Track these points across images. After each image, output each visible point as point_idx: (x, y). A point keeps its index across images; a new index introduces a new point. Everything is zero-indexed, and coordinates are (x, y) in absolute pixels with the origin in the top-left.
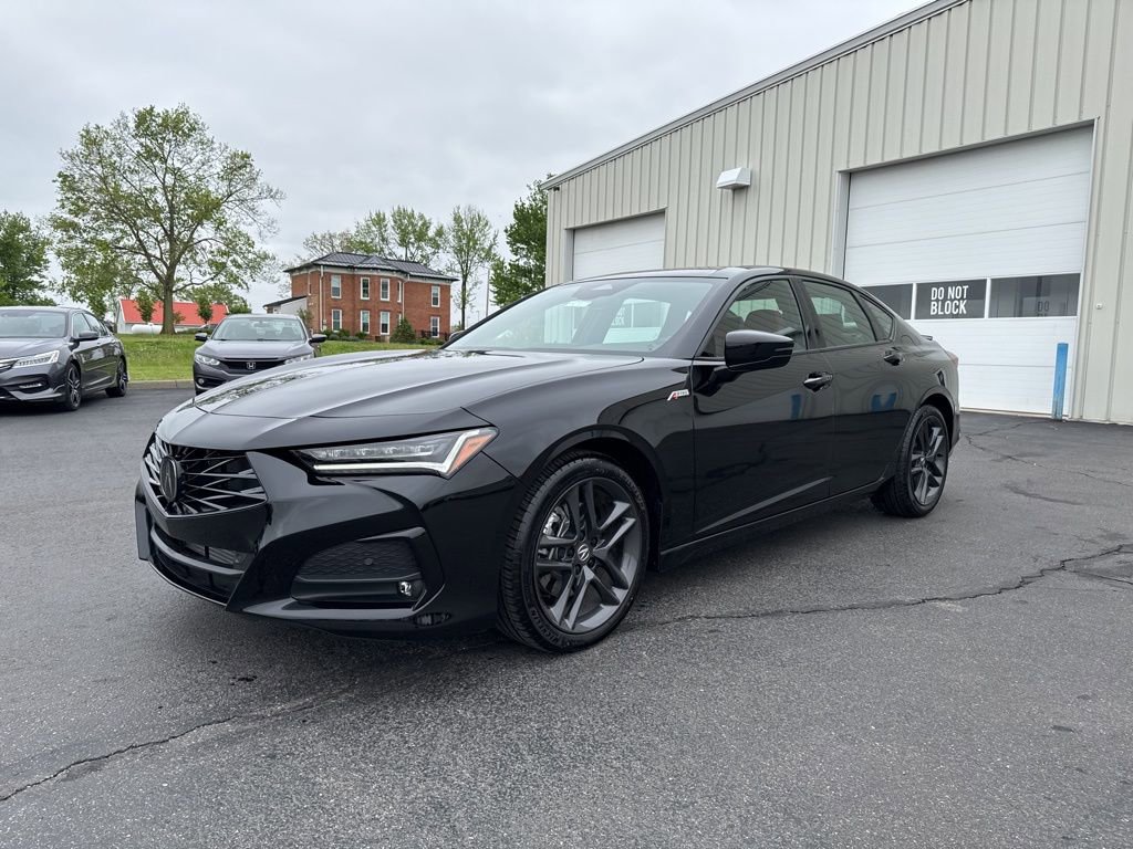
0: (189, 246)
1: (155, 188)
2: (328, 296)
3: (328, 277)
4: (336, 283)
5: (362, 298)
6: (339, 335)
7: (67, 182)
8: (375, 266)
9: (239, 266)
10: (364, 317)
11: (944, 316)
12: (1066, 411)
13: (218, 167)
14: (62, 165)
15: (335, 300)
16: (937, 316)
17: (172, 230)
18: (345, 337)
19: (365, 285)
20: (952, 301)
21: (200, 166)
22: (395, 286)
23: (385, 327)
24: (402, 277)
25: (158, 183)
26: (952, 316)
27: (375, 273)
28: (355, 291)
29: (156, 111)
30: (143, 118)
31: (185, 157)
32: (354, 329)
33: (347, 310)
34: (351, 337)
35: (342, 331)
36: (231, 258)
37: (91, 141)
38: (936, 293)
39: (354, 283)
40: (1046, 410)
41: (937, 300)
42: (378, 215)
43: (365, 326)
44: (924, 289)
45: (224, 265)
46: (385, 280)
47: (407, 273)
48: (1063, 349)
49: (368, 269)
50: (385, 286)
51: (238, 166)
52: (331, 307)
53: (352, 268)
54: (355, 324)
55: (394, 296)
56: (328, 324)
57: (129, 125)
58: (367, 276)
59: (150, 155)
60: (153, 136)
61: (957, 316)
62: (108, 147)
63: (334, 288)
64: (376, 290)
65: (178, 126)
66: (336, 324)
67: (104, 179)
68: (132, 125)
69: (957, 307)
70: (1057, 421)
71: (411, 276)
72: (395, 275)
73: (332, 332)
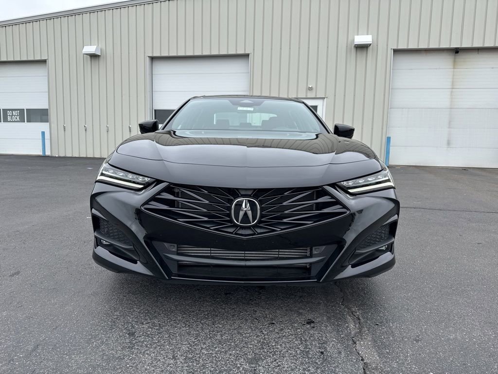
11: (13, 122)
12: (46, 154)
16: (10, 121)
20: (15, 116)
26: (15, 121)
38: (9, 113)
40: (40, 153)
41: (10, 116)
44: (5, 111)
48: (43, 133)
61: (17, 122)
69: (16, 118)
70: (44, 157)
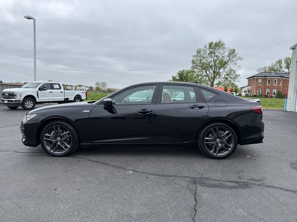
0: (219, 73)
1: (212, 61)
2: (257, 85)
3: (257, 79)
4: (260, 81)
5: (267, 85)
6: (259, 96)
7: (193, 62)
8: (272, 75)
9: (232, 78)
10: (268, 90)
13: (227, 54)
14: (192, 58)
15: (259, 86)
17: (215, 70)
18: (261, 96)
19: (269, 81)
21: (223, 54)
22: (279, 81)
23: (274, 93)
24: (282, 78)
25: (212, 60)
27: (272, 77)
28: (265, 83)
29: (213, 42)
30: (211, 44)
31: (219, 52)
32: (264, 94)
33: (262, 88)
34: (263, 96)
35: (260, 95)
36: (229, 76)
37: (199, 52)
39: (265, 81)
42: (280, 60)
43: (268, 93)
45: (227, 78)
46: (275, 79)
47: (284, 77)
49: (270, 76)
50: (275, 81)
51: (232, 52)
52: (257, 88)
53: (265, 76)
54: (265, 93)
55: (279, 84)
56: (256, 93)
57: (207, 47)
58: (270, 78)
59: (211, 52)
60: (213, 48)
62: (202, 52)
63: (259, 82)
64: (272, 82)
65: (219, 45)
66: (259, 93)
67: (200, 60)
68: (208, 47)
71: (285, 77)
72: (279, 78)
73: (257, 95)
